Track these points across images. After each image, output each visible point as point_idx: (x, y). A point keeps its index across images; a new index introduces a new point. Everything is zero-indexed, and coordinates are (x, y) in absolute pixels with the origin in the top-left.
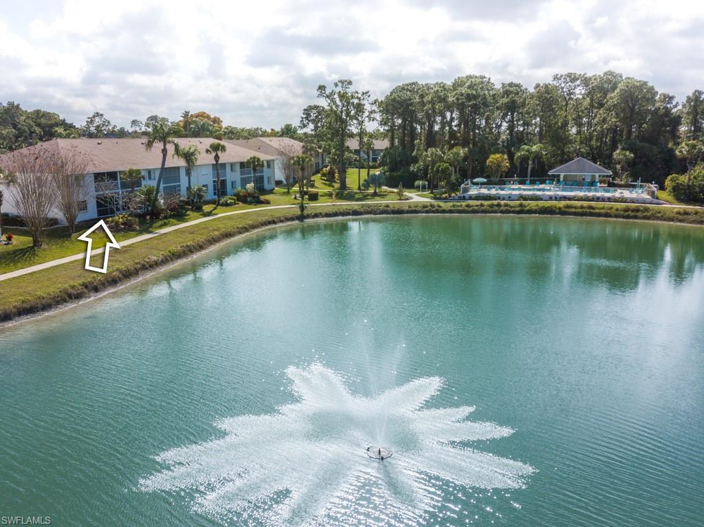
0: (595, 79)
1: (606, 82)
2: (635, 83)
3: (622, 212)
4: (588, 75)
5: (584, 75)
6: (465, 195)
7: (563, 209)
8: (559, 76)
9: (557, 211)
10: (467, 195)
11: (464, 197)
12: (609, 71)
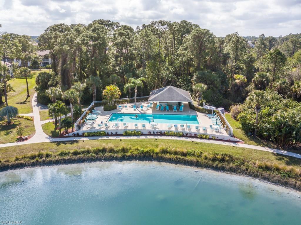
0: (176, 25)
1: (182, 27)
2: (202, 31)
3: (210, 162)
4: (172, 22)
5: (169, 22)
6: (78, 132)
7: (160, 155)
8: (155, 22)
9: (155, 156)
10: (80, 132)
11: (78, 134)
12: (184, 21)
